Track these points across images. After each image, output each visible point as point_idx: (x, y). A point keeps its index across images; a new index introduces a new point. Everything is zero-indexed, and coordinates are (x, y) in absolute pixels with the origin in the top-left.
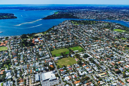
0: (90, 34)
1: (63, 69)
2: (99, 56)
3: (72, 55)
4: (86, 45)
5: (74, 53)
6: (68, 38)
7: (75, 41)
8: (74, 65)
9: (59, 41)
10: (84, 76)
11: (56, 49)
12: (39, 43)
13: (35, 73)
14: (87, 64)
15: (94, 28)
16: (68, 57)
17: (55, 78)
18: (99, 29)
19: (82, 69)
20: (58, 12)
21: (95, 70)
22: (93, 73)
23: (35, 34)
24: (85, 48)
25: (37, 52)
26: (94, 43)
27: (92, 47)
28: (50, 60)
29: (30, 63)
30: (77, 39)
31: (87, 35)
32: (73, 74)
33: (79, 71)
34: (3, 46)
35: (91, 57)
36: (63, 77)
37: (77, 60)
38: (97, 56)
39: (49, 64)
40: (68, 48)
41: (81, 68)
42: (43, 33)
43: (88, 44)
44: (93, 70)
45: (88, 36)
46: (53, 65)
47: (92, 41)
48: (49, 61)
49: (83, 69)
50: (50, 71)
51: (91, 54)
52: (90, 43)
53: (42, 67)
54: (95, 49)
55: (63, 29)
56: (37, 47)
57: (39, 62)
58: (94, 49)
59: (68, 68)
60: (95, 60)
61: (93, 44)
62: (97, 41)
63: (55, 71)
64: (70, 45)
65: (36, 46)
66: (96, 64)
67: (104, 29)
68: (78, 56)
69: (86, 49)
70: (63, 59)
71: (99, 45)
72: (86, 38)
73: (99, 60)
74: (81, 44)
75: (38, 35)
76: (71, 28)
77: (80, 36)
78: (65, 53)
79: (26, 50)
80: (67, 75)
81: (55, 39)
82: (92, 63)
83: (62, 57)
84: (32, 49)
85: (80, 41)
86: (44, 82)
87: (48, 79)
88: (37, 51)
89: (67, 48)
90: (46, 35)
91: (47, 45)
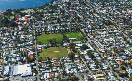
0: (102, 16)
1: (45, 62)
2: (104, 49)
3: (65, 44)
4: (90, 31)
5: (68, 41)
6: (67, 19)
7: (76, 24)
8: (63, 58)
9: (53, 23)
10: (72, 76)
11: (45, 33)
12: (25, 23)
13: (6, 65)
14: (82, 59)
16: (58, 46)
17: (31, 74)
18: (118, 10)
19: (71, 65)
21: (90, 69)
22: (87, 72)
23: (23, 10)
24: (87, 35)
25: (17, 36)
26: (103, 29)
27: (98, 34)
28: (31, 48)
29: (4, 50)
30: (79, 21)
31: (96, 17)
32: (57, 71)
33: (67, 67)
35: (92, 49)
36: (42, 74)
37: (69, 51)
38: (100, 49)
39: (29, 54)
40: (62, 34)
41: (71, 63)
42: (35, 9)
43: (93, 30)
44: (87, 69)
45: (97, 18)
46: (34, 55)
47: (100, 26)
48: (30, 50)
49: (74, 66)
50: (27, 63)
51: (93, 45)
52: (97, 28)
53: (18, 57)
54: (102, 38)
55: (64, 5)
56: (20, 29)
57: (17, 50)
58: (99, 38)
59: (52, 61)
60: (96, 55)
61: (100, 31)
62: (108, 27)
63: (33, 64)
64: (66, 30)
65: (19, 26)
66: (95, 60)
67: (125, 10)
68: (72, 46)
69: (89, 36)
70: (50, 48)
71: (108, 33)
72: (94, 21)
73: (102, 54)
74: (83, 30)
75: (26, 11)
76: (77, 6)
77: (85, 18)
78: (55, 40)
79: (4, 32)
80: (48, 71)
81: (48, 20)
82: (90, 57)
83: (50, 45)
84: (12, 31)
85: (83, 25)
86: (14, 78)
87: (20, 75)
88: (19, 35)
89: (61, 34)
90: (38, 13)
91: (35, 26)
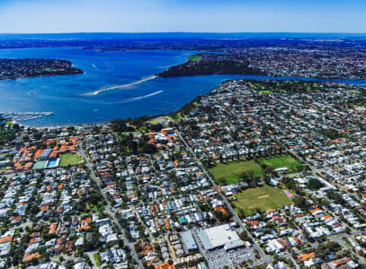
0: (313, 122)
1: (256, 220)
2: (355, 184)
3: (274, 182)
4: (307, 151)
5: (276, 175)
6: (249, 130)
7: (273, 141)
8: (287, 208)
9: (226, 141)
10: (324, 240)
11: (221, 162)
12: (170, 144)
13: (179, 230)
14: (324, 207)
15: (319, 105)
16: (261, 186)
17: (241, 243)
18: (337, 108)
19: (311, 220)
20: (199, 55)
21: (351, 225)
22: (348, 231)
23: (150, 119)
24: (305, 159)
25: (169, 171)
26: (331, 147)
27: (327, 157)
28: (211, 192)
29: (158, 201)
30: (276, 134)
31: (302, 124)
32: (290, 235)
33: (305, 225)
34: (68, 151)
35: (330, 186)
36: (262, 242)
37: (290, 195)
38: (346, 185)
39: (214, 206)
40: (256, 161)
41: (307, 217)
42: (173, 115)
43: (312, 150)
44: (345, 226)
45: (306, 126)
46: (224, 206)
47: (321, 141)
48: (211, 196)
49: (316, 221)
50: (221, 224)
51: (329, 179)
52: (317, 146)
53: (194, 212)
54: (337, 163)
55: (226, 104)
56: (166, 156)
57: (183, 199)
58: (333, 165)
59: (269, 216)
60: (345, 197)
61: (327, 151)
62: (337, 141)
63: (234, 224)
64: (260, 152)
65: (162, 152)
66: (349, 207)
67: (350, 107)
68: (290, 184)
69: (310, 163)
70: (248, 190)
71: (346, 154)
72: (303, 132)
73: (355, 194)
74: (292, 150)
75: (159, 120)
76: (252, 104)
77: (283, 127)
78: (252, 173)
79: (137, 165)
80: (271, 236)
81: (212, 135)
82: (336, 203)
83: (245, 184)
84: (152, 162)
85: (288, 142)
86: (211, 255)
87: (222, 247)
88: (169, 168)
89: (253, 161)
90: (183, 123)
91: (193, 150)
